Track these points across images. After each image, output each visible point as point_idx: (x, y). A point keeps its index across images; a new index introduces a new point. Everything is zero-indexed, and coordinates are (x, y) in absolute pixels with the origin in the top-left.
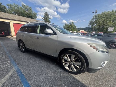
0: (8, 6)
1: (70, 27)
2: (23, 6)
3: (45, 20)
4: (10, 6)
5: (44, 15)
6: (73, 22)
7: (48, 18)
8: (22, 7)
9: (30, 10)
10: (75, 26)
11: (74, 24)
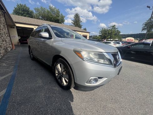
0: (35, 9)
1: (109, 33)
2: (50, 8)
3: (74, 24)
4: (37, 10)
5: (74, 18)
6: (115, 26)
7: (79, 21)
8: (49, 10)
9: (58, 12)
11: (116, 28)
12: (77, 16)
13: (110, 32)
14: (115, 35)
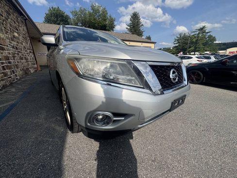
3: (130, 30)
5: (131, 20)
6: (204, 27)
7: (138, 25)
8: (92, 11)
10: (210, 36)
11: (207, 31)
12: (135, 17)
13: (194, 40)
14: (205, 44)
